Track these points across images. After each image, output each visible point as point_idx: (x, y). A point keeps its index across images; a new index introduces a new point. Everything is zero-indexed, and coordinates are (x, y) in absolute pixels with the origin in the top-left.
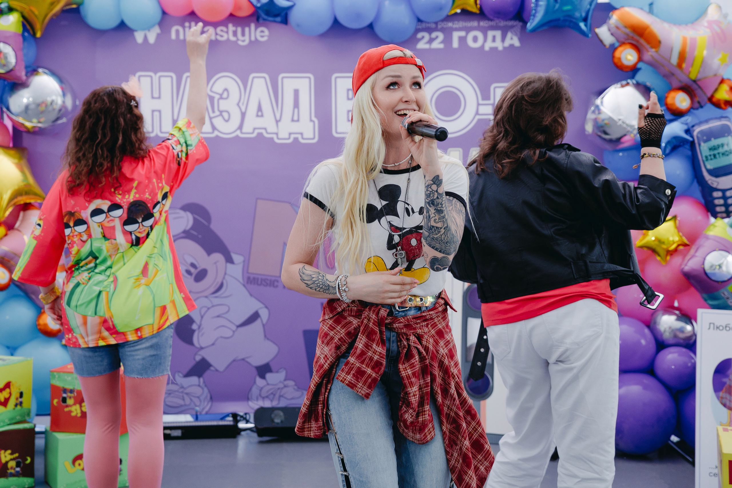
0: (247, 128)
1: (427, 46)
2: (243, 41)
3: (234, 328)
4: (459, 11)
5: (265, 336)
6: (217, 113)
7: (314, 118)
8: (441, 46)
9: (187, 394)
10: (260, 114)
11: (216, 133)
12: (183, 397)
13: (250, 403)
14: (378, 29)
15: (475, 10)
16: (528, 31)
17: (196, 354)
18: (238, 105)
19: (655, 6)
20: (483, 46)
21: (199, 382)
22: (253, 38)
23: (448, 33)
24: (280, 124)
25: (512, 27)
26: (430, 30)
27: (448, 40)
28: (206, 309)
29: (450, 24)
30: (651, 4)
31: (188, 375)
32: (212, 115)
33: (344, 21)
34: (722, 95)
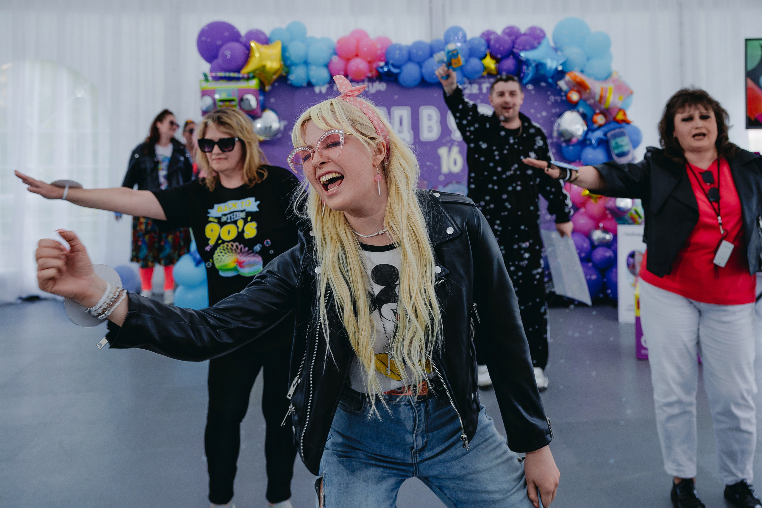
1: (469, 92)
2: (373, 90)
4: (486, 74)
7: (411, 131)
22: (378, 89)
26: (471, 83)
27: (480, 89)
29: (482, 80)
30: (583, 70)
33: (427, 78)
34: (620, 117)
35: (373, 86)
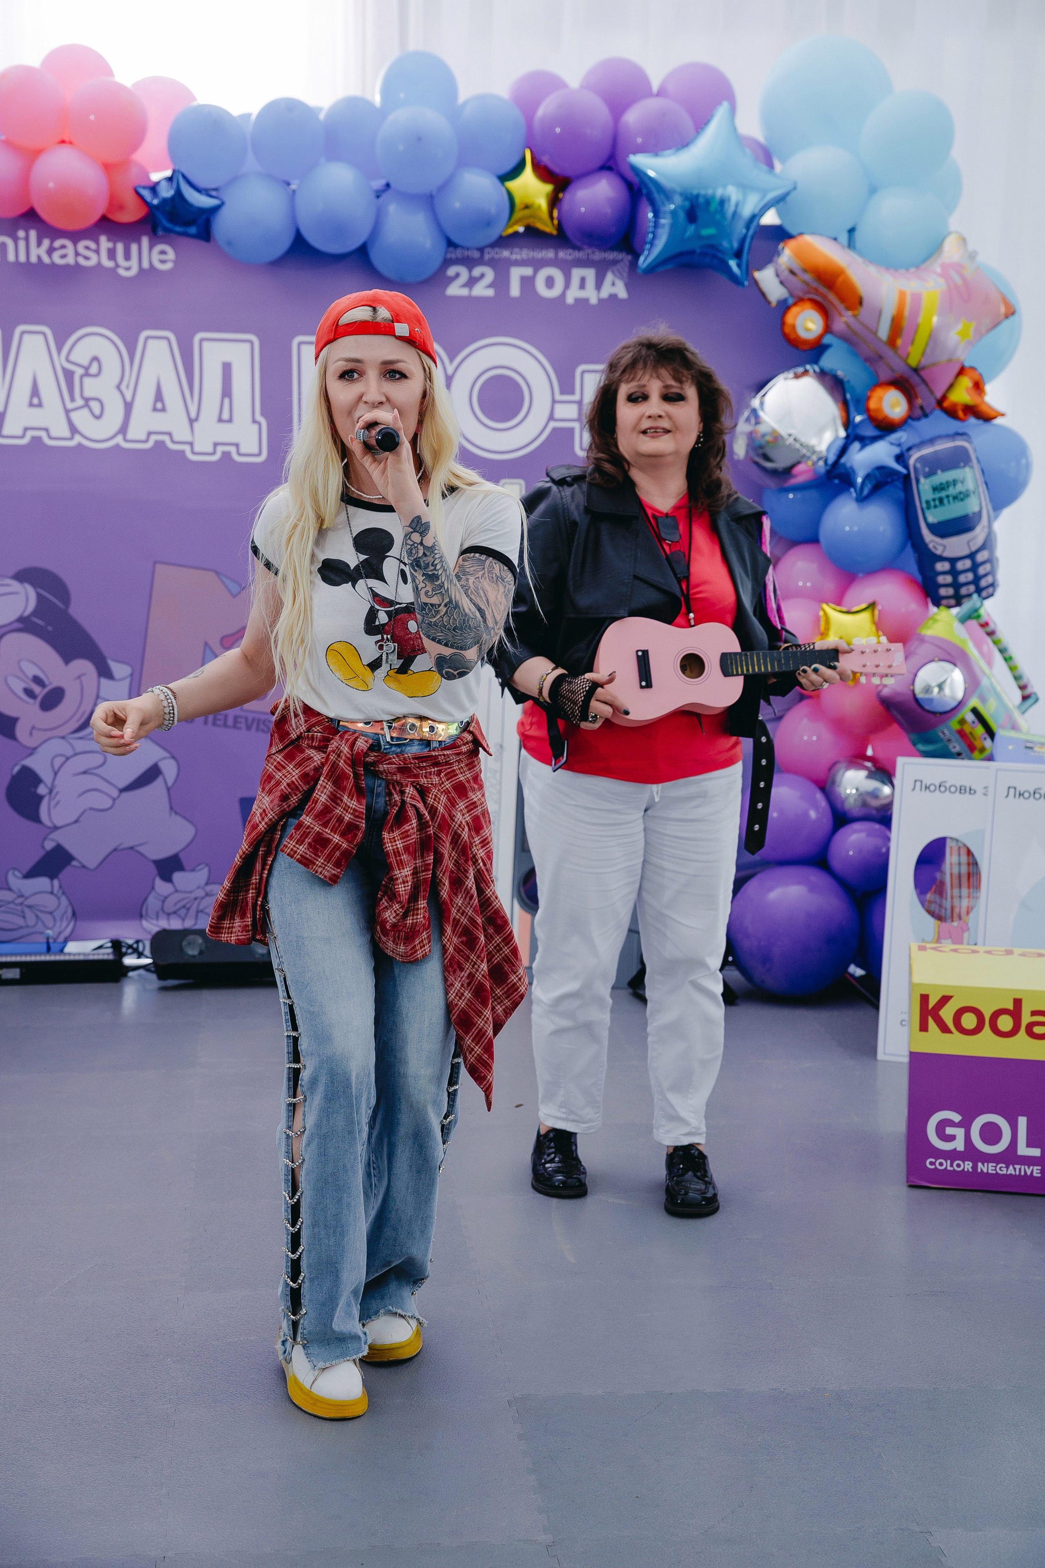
0: (137, 431)
1: (465, 292)
2: (128, 269)
3: (115, 793)
4: (521, 229)
5: (171, 808)
6: (80, 402)
7: (258, 417)
8: (490, 292)
9: (29, 907)
10: (159, 406)
11: (78, 439)
12: (23, 912)
13: (145, 923)
14: (375, 256)
15: (548, 228)
16: (640, 271)
17: (45, 839)
18: (118, 387)
19: (858, 235)
20: (563, 295)
21: (52, 886)
22: (146, 265)
23: (502, 269)
24: (196, 425)
25: (615, 262)
26: (469, 263)
27: (501, 283)
28: (63, 759)
29: (506, 253)
30: (851, 231)
31: (30, 874)
32: (70, 406)
33: (314, 239)
34: (961, 395)
35: (127, 257)
